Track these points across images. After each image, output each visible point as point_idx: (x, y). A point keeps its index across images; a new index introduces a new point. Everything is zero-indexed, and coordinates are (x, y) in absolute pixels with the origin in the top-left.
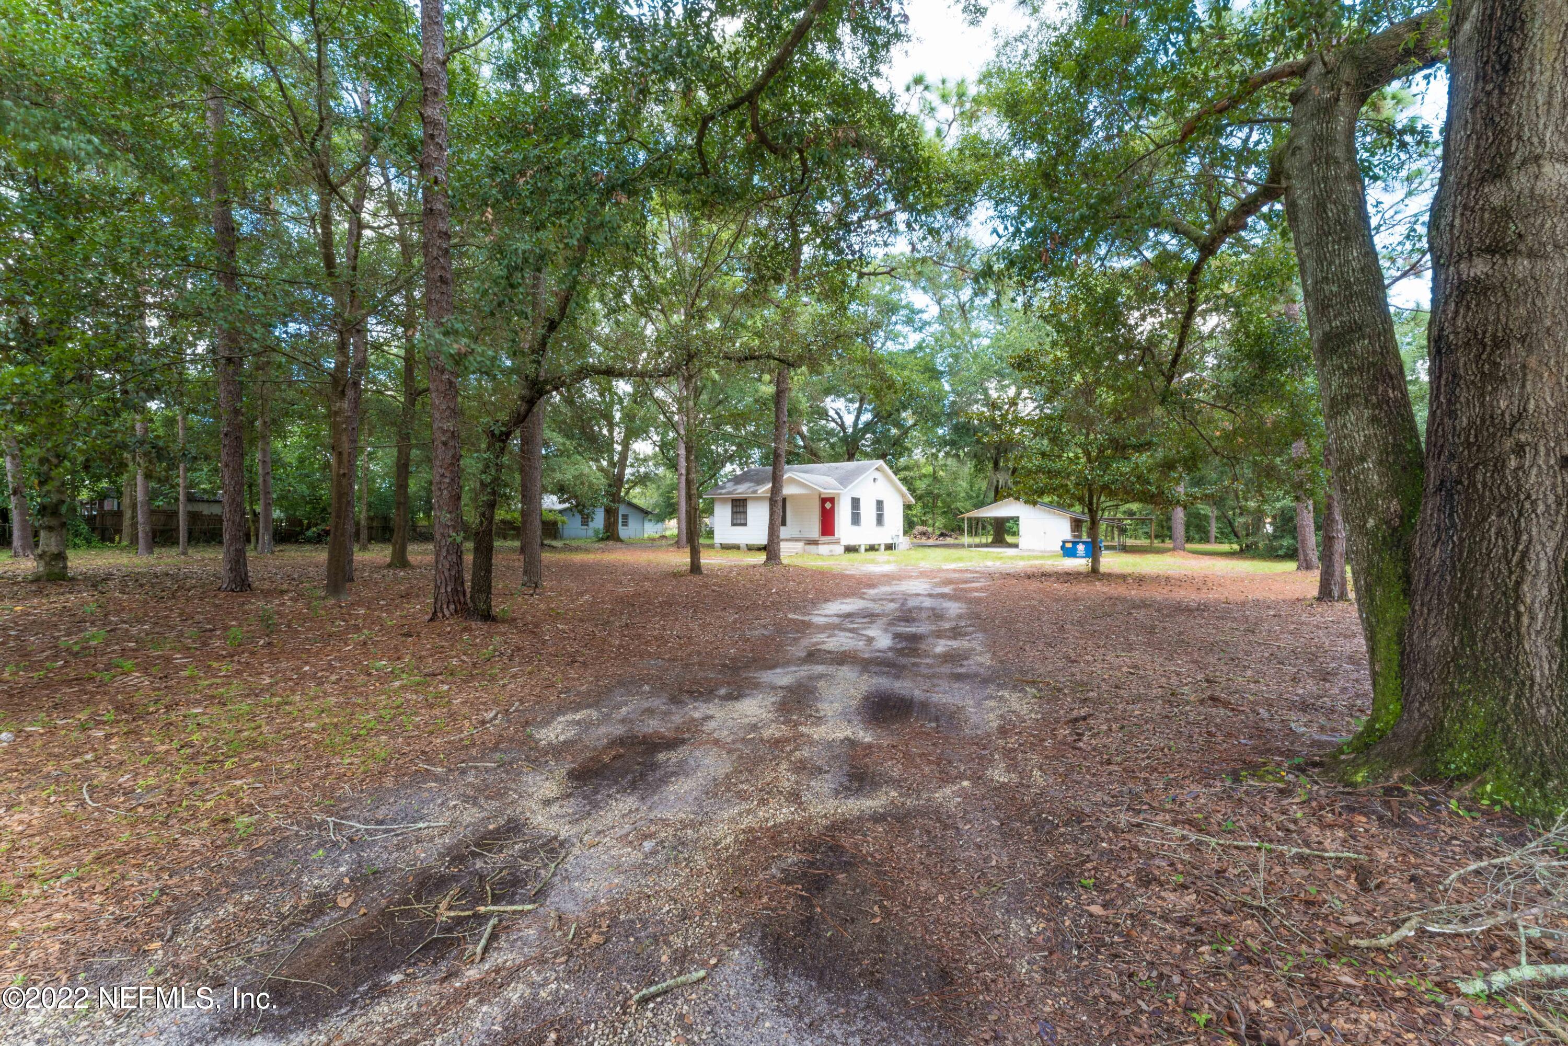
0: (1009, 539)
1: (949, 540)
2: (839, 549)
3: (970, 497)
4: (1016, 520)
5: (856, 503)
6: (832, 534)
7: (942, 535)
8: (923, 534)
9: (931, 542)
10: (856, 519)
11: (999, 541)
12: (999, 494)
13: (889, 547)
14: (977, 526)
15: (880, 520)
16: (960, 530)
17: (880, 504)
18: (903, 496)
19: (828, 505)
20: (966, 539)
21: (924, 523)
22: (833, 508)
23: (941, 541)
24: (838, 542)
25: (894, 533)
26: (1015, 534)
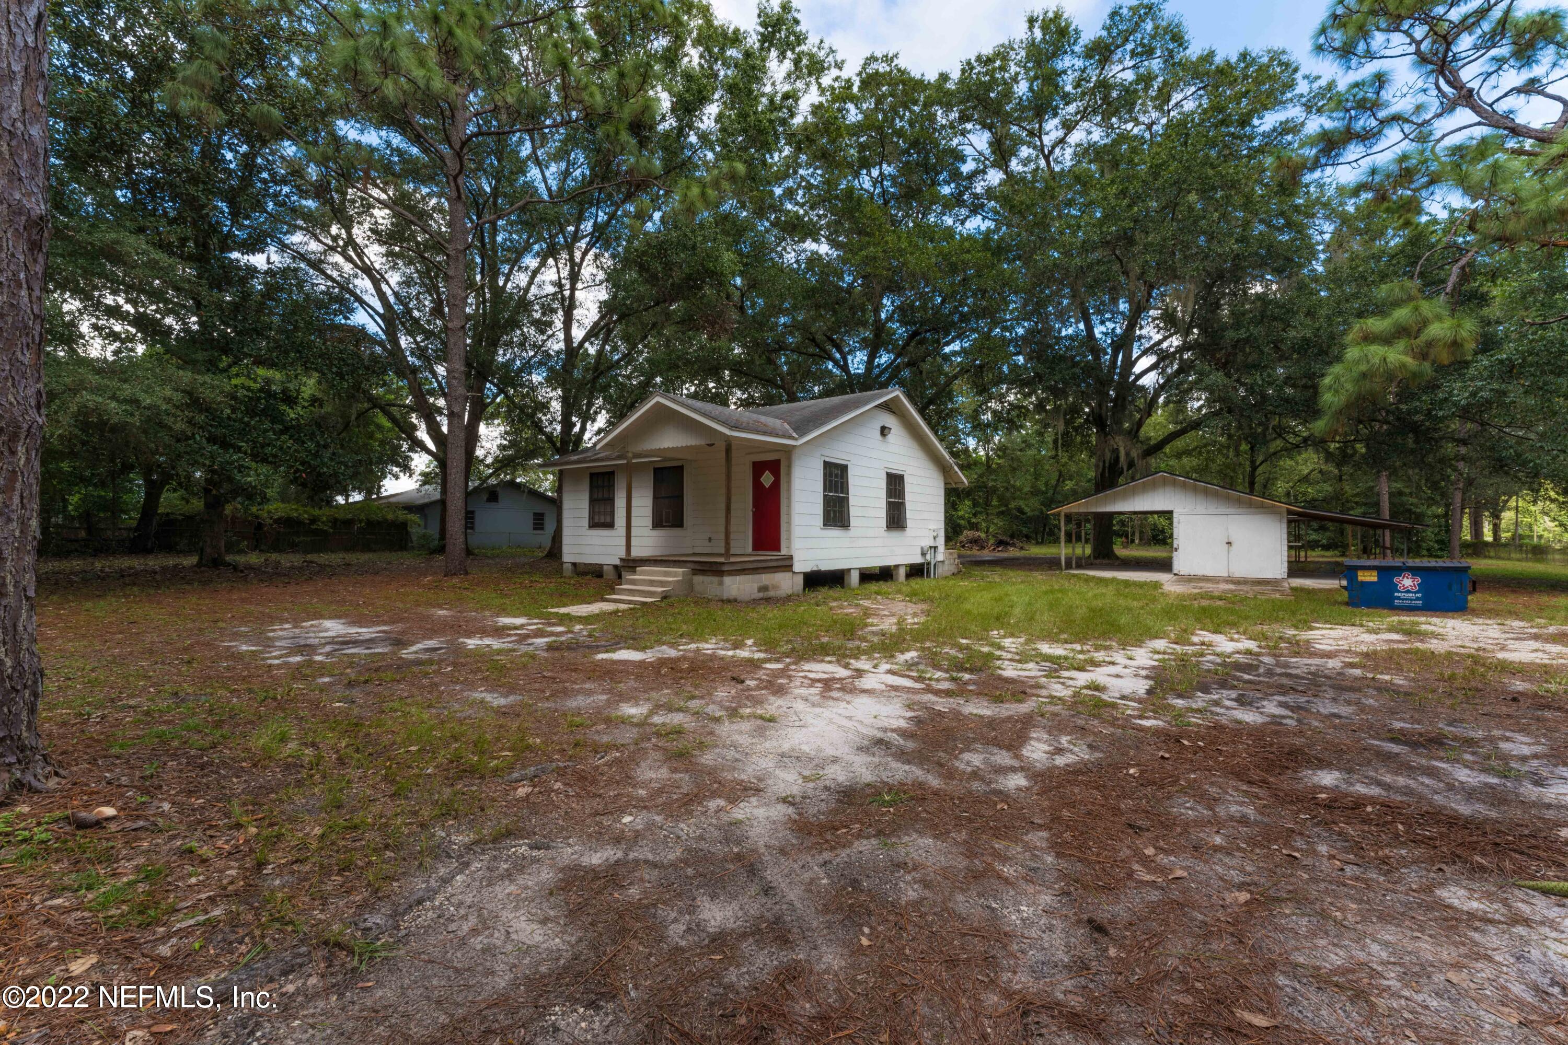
1: (1013, 552)
2: (792, 582)
4: (1168, 514)
5: (835, 475)
6: (775, 545)
7: (1000, 543)
8: (975, 541)
9: (987, 555)
10: (836, 513)
13: (916, 571)
15: (896, 516)
17: (895, 483)
18: (945, 470)
19: (767, 479)
21: (974, 527)
22: (776, 485)
23: (1000, 554)
24: (786, 565)
25: (928, 542)
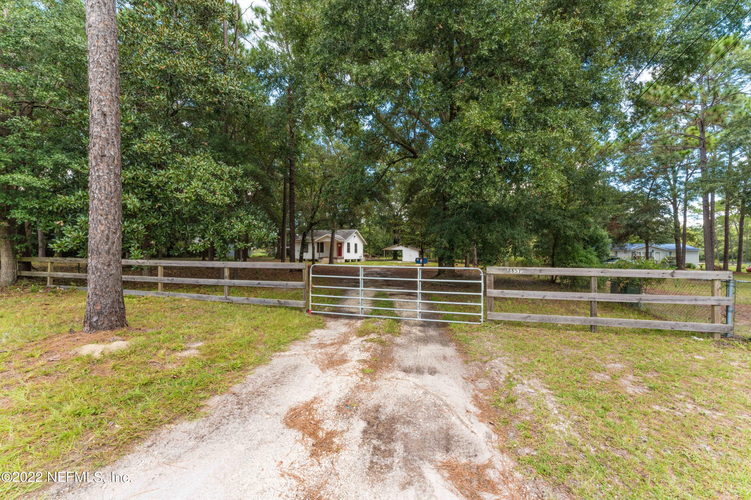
0: (399, 258)
1: (376, 258)
2: (343, 261)
3: (383, 241)
4: (401, 251)
5: (349, 244)
6: (341, 256)
9: (369, 259)
10: (349, 251)
11: (395, 258)
12: (396, 242)
13: (359, 260)
14: (387, 253)
15: (356, 251)
16: (381, 255)
17: (356, 245)
18: (363, 242)
19: (340, 246)
20: (384, 258)
22: (342, 246)
23: (373, 258)
24: (343, 258)
25: (361, 255)
26: (401, 256)
